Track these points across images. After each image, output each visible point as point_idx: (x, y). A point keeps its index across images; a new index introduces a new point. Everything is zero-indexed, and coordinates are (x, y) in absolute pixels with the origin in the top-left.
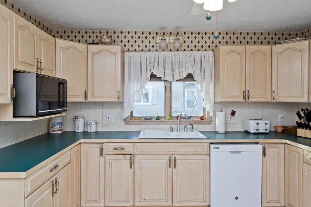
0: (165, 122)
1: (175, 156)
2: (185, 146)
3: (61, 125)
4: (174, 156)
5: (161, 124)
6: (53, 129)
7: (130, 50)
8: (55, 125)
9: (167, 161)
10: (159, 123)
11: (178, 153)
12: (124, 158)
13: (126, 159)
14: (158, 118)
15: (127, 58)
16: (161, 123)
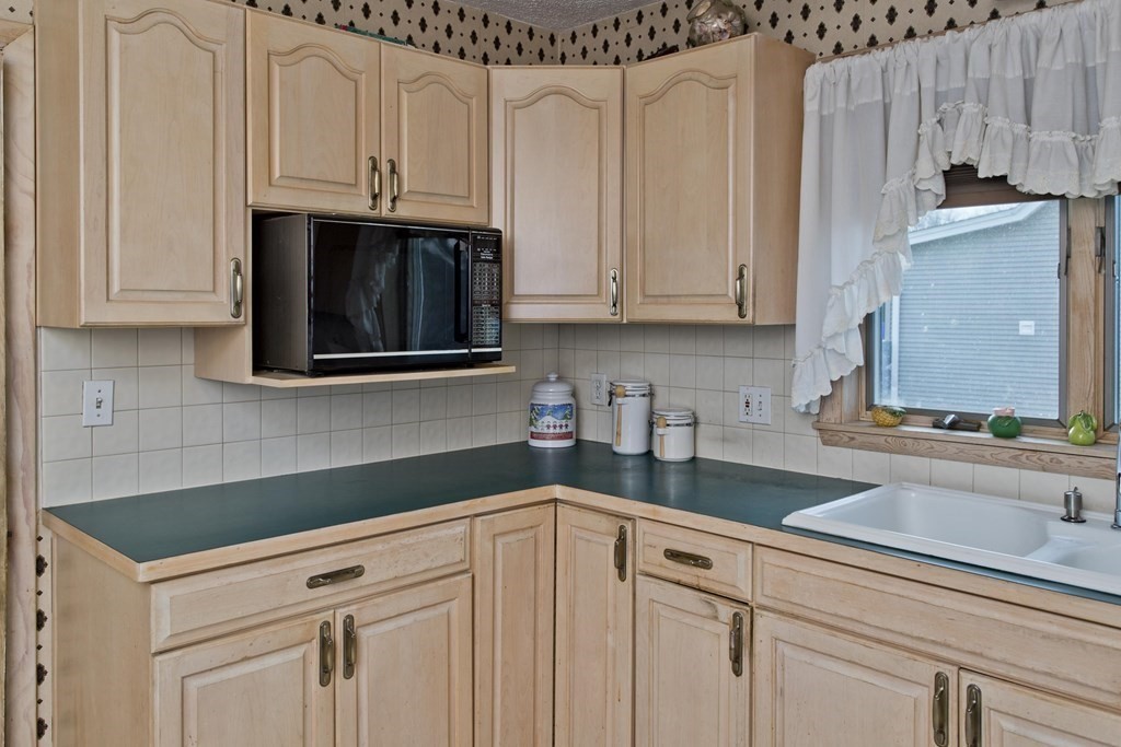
0: (1046, 457)
1: (979, 682)
2: (1046, 637)
3: (560, 414)
4: (968, 679)
5: (1015, 463)
6: (534, 430)
7: (846, 48)
8: (541, 415)
9: (926, 696)
10: (1006, 455)
11: (1001, 670)
12: (706, 611)
13: (716, 618)
14: (1008, 428)
15: (813, 98)
16: (1015, 457)
